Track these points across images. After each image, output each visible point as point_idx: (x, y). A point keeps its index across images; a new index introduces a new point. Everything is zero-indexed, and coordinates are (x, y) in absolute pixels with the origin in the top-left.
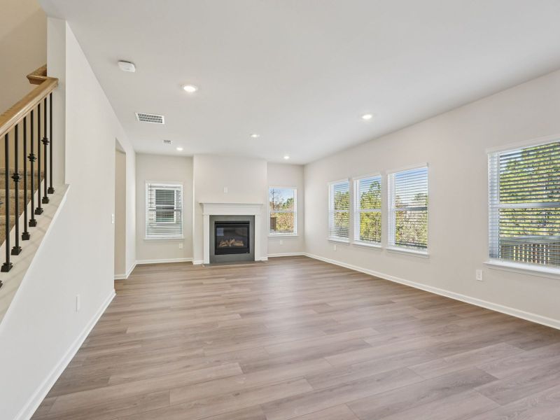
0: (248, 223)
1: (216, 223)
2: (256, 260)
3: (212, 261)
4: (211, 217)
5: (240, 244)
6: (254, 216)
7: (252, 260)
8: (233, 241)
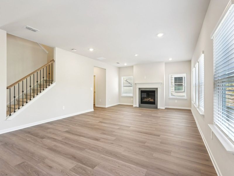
0: (155, 91)
1: (141, 91)
2: (158, 108)
3: (140, 106)
4: (139, 89)
5: (152, 100)
6: (157, 88)
7: (156, 108)
8: (149, 99)
